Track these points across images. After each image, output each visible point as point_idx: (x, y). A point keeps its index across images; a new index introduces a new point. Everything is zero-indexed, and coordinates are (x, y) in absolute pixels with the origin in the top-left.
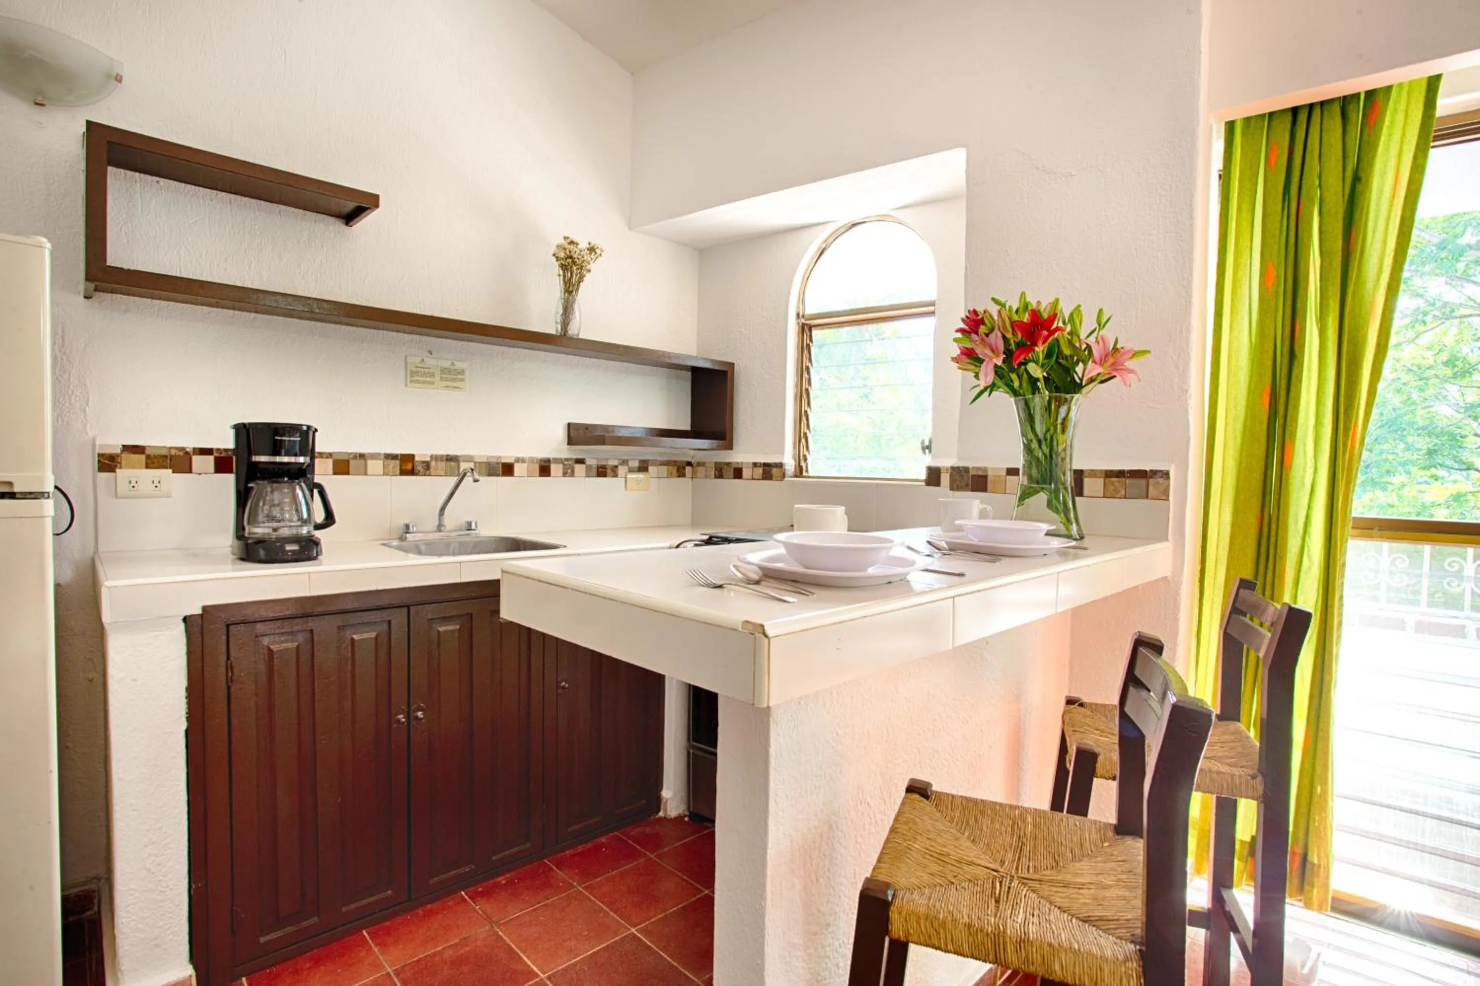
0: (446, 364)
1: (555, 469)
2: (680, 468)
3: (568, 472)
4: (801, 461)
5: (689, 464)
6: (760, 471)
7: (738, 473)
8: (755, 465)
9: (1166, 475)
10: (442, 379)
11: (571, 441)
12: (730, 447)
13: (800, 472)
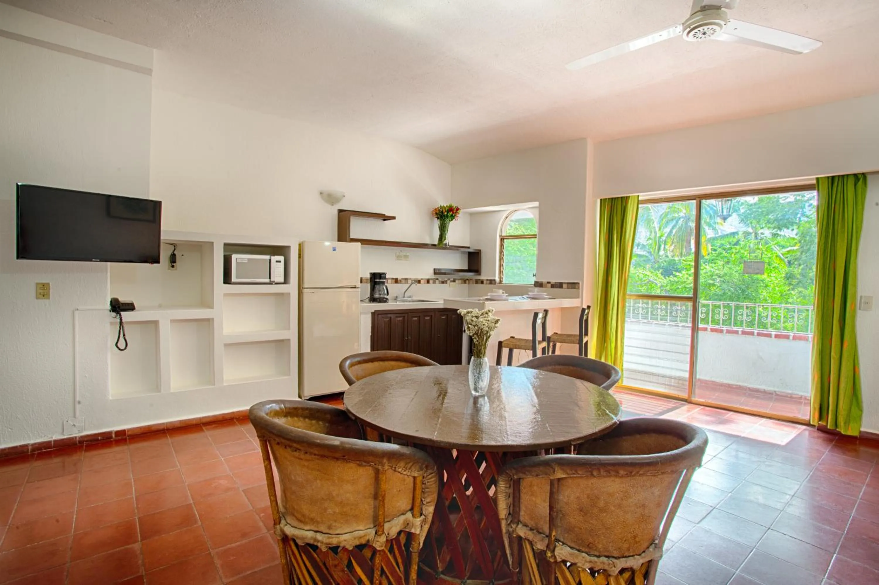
0: (405, 254)
1: (431, 281)
2: (465, 281)
3: (434, 282)
4: (501, 278)
5: (467, 279)
6: (488, 282)
7: (482, 282)
8: (487, 280)
9: (579, 283)
10: (404, 258)
11: (435, 273)
12: (480, 274)
13: (500, 282)
